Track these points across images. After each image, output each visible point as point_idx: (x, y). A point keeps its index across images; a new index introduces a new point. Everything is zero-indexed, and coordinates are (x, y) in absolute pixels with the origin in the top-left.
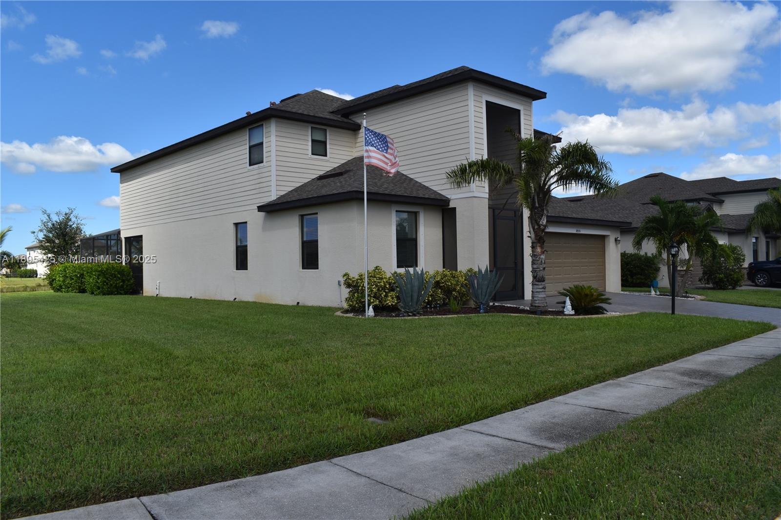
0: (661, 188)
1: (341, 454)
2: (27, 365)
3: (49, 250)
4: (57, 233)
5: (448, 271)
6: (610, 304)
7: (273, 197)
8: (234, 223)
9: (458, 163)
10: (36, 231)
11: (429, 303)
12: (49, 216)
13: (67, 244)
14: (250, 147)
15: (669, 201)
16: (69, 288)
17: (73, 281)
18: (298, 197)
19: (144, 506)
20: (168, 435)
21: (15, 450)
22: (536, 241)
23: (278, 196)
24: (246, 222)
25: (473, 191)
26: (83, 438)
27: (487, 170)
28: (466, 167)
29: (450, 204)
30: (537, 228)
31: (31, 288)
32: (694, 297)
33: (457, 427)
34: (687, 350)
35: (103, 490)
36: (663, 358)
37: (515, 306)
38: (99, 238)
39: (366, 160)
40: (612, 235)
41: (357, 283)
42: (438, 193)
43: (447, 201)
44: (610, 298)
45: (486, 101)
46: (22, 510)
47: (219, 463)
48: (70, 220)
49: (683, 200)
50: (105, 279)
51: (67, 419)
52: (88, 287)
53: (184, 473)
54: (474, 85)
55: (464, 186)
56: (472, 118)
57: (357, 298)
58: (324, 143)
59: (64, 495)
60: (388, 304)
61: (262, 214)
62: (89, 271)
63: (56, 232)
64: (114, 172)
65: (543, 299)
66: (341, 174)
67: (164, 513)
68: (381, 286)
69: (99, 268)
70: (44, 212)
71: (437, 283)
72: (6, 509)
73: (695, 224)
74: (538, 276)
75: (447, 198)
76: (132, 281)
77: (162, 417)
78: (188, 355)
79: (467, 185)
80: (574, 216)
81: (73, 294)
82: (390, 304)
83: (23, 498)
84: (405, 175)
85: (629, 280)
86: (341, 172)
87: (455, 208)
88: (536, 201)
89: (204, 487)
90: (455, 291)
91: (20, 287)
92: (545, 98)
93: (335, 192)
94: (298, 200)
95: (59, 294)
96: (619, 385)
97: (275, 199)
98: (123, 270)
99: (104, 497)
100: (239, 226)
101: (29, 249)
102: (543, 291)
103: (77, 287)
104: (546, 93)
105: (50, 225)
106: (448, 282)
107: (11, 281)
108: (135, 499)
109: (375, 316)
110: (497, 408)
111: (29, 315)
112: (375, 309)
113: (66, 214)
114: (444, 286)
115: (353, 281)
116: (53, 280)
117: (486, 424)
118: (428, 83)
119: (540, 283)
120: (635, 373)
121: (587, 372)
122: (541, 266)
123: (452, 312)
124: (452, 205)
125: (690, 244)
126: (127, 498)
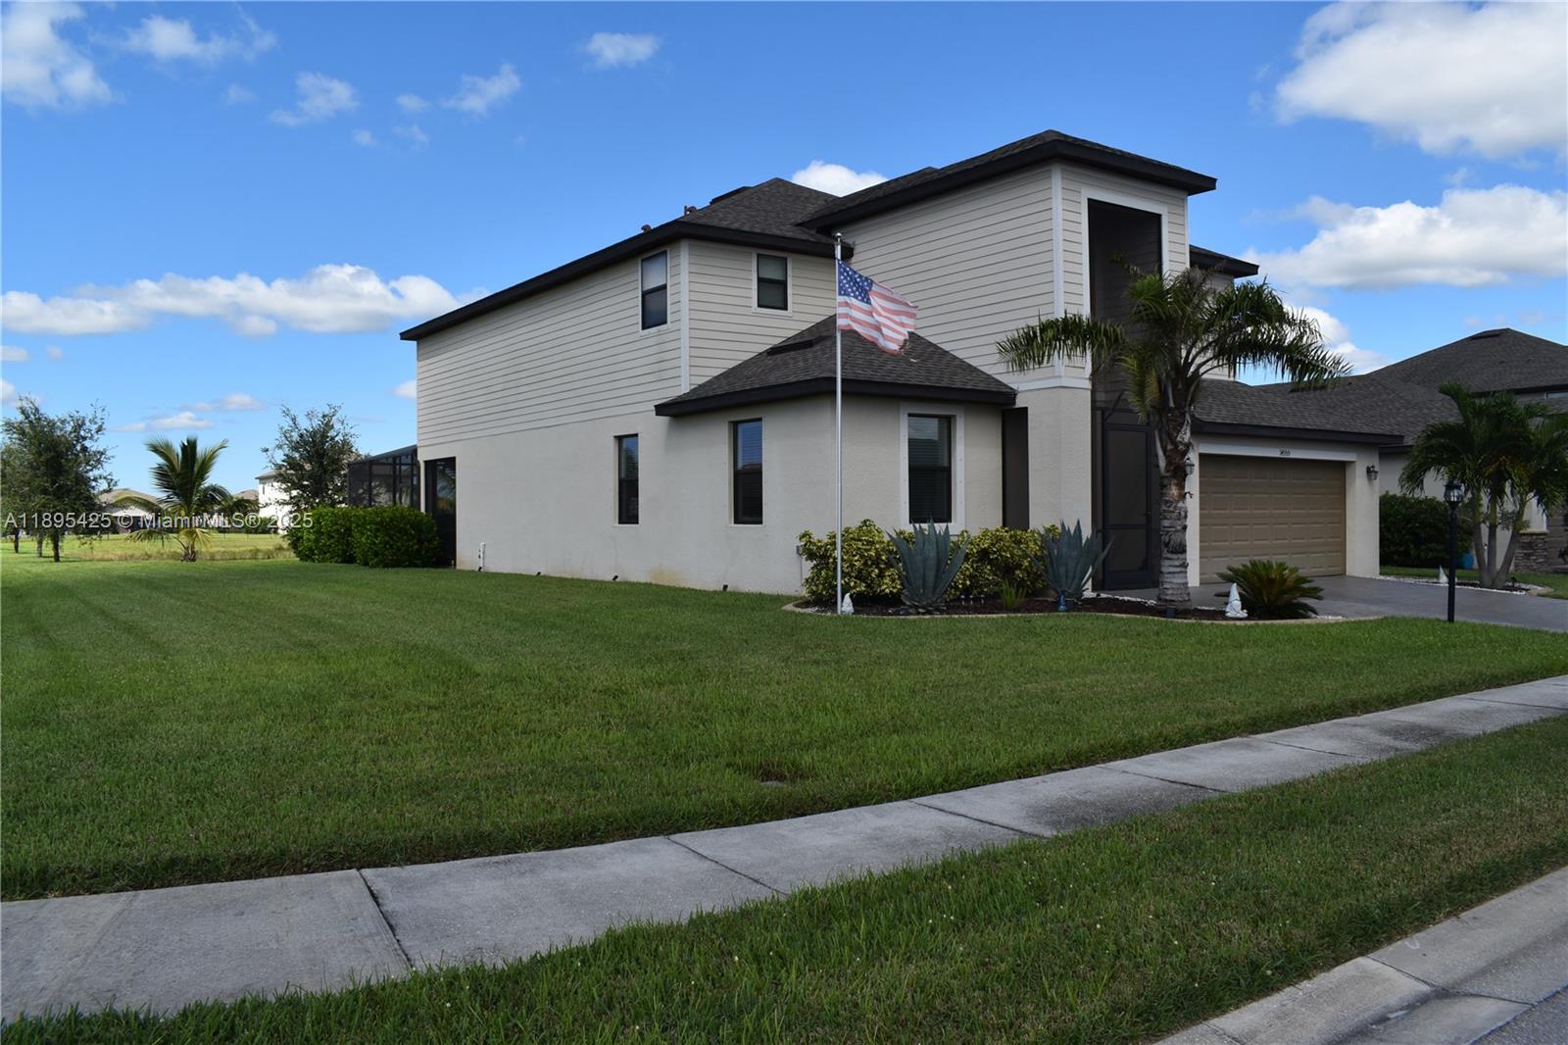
0: (1502, 362)
1: (689, 829)
2: (229, 680)
3: (293, 483)
4: (308, 452)
5: (1006, 532)
6: (1319, 598)
7: (683, 387)
8: (615, 437)
9: (1022, 324)
10: (270, 447)
11: (967, 591)
12: (294, 420)
13: (325, 472)
14: (645, 294)
15: (1477, 393)
16: (325, 553)
17: (332, 541)
18: (727, 389)
19: (364, 880)
20: (422, 790)
21: (191, 799)
22: (1168, 474)
23: (693, 387)
24: (636, 435)
25: (1060, 377)
26: (295, 788)
27: (1075, 337)
28: (1035, 333)
29: (1017, 401)
30: (1171, 450)
31: (266, 553)
32: (1527, 590)
33: (905, 799)
34: (1425, 688)
35: (307, 856)
36: (1365, 702)
37: (1139, 600)
38: (381, 461)
39: (841, 322)
40: (1360, 463)
41: (826, 550)
42: (994, 378)
43: (1011, 395)
44: (1322, 587)
45: (1089, 200)
46: (190, 875)
47: (487, 827)
48: (332, 427)
49: (1508, 391)
50: (387, 538)
51: (277, 761)
52: (358, 553)
53: (432, 839)
54: (1062, 169)
55: (1031, 367)
56: (1059, 235)
57: (826, 578)
58: (782, 285)
59: (250, 857)
60: (883, 590)
61: (664, 420)
62: (360, 523)
63: (306, 450)
64: (405, 339)
65: (1182, 587)
66: (809, 344)
67: (390, 889)
68: (870, 557)
69: (378, 517)
70: (286, 413)
71: (984, 554)
72: (167, 872)
73: (1531, 441)
74: (1172, 543)
75: (1011, 389)
76: (435, 543)
77: (423, 764)
78: (496, 671)
79: (1036, 366)
80: (1276, 422)
81: (333, 564)
82: (887, 591)
83: (192, 858)
84: (935, 345)
85: (1412, 552)
86: (811, 341)
87: (1026, 408)
88: (1171, 396)
89: (459, 862)
90: (1020, 569)
91: (244, 551)
92: (1214, 188)
93: (792, 379)
94: (727, 394)
95: (308, 564)
96: (1248, 746)
97: (688, 391)
98: (421, 521)
99: (308, 866)
100: (625, 441)
101: (263, 479)
102: (1181, 572)
103: (340, 552)
104: (1215, 180)
105: (295, 436)
106: (1005, 551)
107: (230, 540)
108: (354, 871)
109: (854, 614)
110: (988, 772)
111: (247, 601)
112: (857, 600)
113: (324, 416)
114: (996, 558)
115: (819, 548)
116: (298, 539)
117: (960, 797)
118: (977, 167)
119: (1175, 556)
120: (1296, 726)
121: (1190, 721)
122: (1179, 522)
123: (1007, 609)
124: (1020, 403)
125: (1517, 480)
126: (343, 869)
